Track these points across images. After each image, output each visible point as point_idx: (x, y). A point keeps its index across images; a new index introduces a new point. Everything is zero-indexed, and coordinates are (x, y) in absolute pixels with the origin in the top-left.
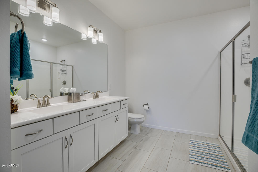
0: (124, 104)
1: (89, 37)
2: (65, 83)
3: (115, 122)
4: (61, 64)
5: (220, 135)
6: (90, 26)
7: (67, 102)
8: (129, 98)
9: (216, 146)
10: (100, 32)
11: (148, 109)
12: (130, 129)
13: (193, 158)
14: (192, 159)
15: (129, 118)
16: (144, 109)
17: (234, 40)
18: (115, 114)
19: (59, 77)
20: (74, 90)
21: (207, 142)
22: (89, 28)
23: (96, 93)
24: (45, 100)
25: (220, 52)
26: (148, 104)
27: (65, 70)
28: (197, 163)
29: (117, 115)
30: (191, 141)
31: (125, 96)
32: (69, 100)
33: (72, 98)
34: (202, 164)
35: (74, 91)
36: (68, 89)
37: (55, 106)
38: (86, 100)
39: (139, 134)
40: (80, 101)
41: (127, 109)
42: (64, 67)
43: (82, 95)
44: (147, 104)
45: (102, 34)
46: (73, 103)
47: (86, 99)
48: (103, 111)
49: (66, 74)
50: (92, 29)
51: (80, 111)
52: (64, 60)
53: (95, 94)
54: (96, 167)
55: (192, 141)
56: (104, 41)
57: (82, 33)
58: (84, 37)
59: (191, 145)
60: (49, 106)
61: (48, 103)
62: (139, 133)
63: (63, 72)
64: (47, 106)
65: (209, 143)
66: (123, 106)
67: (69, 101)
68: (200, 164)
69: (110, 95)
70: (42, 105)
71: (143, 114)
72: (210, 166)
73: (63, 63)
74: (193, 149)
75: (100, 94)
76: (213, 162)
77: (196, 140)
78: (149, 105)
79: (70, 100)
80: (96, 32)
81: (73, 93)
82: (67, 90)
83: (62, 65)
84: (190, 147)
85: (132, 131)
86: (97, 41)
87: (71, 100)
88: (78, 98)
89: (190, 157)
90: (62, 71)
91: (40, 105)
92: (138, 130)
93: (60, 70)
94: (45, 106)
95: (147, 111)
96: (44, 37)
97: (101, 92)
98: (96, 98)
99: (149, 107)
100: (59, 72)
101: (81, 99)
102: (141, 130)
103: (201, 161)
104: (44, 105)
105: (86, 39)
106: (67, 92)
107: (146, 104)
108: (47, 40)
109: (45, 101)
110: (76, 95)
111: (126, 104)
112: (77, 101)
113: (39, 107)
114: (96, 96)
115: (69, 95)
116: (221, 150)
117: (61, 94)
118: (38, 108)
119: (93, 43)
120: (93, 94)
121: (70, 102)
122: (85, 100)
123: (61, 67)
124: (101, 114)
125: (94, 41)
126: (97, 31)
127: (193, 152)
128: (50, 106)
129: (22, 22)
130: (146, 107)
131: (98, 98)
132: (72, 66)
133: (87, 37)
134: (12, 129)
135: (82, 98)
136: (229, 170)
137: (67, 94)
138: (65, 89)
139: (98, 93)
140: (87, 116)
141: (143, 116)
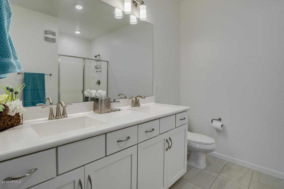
0: (181, 120)
1: (125, 13)
2: (99, 83)
3: (167, 150)
4: (95, 60)
7: (93, 112)
10: (143, 3)
11: (221, 129)
15: (188, 140)
16: (213, 128)
19: (93, 76)
23: (136, 99)
24: (59, 108)
26: (220, 120)
27: (100, 67)
29: (170, 139)
33: (98, 105)
35: (102, 95)
36: (95, 91)
37: (75, 117)
38: (120, 110)
40: (110, 110)
41: (186, 127)
42: (99, 63)
43: (114, 101)
44: (218, 119)
45: (144, 7)
46: (100, 115)
47: (120, 108)
48: (146, 132)
49: (100, 71)
51: (106, 134)
52: (99, 55)
53: (134, 100)
56: (147, 17)
58: (118, 14)
60: (64, 117)
61: (64, 113)
62: (205, 167)
63: (98, 70)
64: (62, 118)
66: (179, 123)
67: (95, 111)
69: (157, 101)
70: (55, 115)
73: (97, 58)
75: (141, 100)
78: (223, 122)
79: (96, 109)
80: (136, 5)
81: (101, 99)
82: (93, 93)
83: (97, 61)
86: (138, 18)
87: (98, 108)
88: (107, 106)
90: (96, 68)
91: (52, 116)
93: (94, 67)
94: (60, 117)
95: (217, 130)
96: (78, 29)
97: (144, 97)
98: (135, 107)
99: (222, 125)
100: (93, 70)
101: (112, 108)
102: (208, 163)
104: (58, 116)
105: (122, 17)
106: (93, 96)
107: (216, 119)
108: (80, 32)
109: (59, 110)
110: (105, 102)
111: (184, 118)
112: (106, 111)
113: (51, 119)
114: (136, 104)
115: (96, 100)
118: (49, 120)
119: (131, 23)
120: (131, 100)
122: (118, 108)
123: (95, 63)
124: (143, 136)
125: (133, 20)
126: (138, 2)
128: (67, 117)
130: (217, 124)
131: (139, 106)
132: (107, 62)
133: (123, 12)
135: (114, 106)
137: (93, 99)
138: (92, 91)
139: (138, 98)
140: (118, 141)
141: (212, 141)
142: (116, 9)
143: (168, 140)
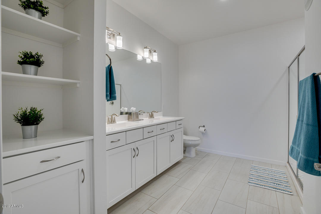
0: (179, 125)
2: (112, 103)
3: (171, 141)
5: (288, 162)
6: (146, 48)
7: (127, 121)
8: (184, 119)
9: (281, 172)
10: (155, 51)
11: (204, 132)
12: (184, 151)
13: (253, 181)
14: (251, 181)
15: (184, 140)
16: (200, 132)
17: (299, 55)
18: (171, 133)
20: (133, 109)
21: (272, 169)
22: (145, 49)
23: (152, 113)
25: (289, 68)
26: (204, 126)
28: (256, 185)
30: (252, 167)
31: (178, 116)
32: (129, 119)
34: (261, 186)
36: (127, 108)
38: (143, 120)
39: (194, 157)
40: (138, 119)
41: (182, 129)
43: (140, 114)
45: (156, 54)
46: (133, 122)
47: (143, 119)
48: (161, 129)
50: (148, 50)
51: (143, 128)
54: (154, 182)
55: (254, 167)
56: (158, 60)
57: (137, 55)
58: (139, 58)
59: (252, 170)
61: (115, 121)
64: (114, 123)
65: (273, 169)
66: (178, 127)
68: (259, 186)
69: (163, 116)
70: (110, 122)
71: (199, 137)
72: (270, 188)
74: (253, 174)
75: (154, 114)
76: (274, 186)
77: (259, 166)
78: (206, 128)
80: (151, 52)
81: (133, 113)
82: (126, 110)
84: (250, 172)
85: (187, 154)
86: (151, 60)
87: (132, 118)
88: (137, 117)
89: (249, 180)
92: (193, 153)
94: (113, 123)
95: (203, 133)
97: (157, 112)
98: (151, 118)
99: (205, 130)
102: (197, 154)
103: (261, 184)
105: (141, 60)
106: (126, 111)
107: (202, 126)
109: (112, 119)
110: (135, 115)
111: (181, 124)
112: (136, 120)
113: (109, 124)
114: (152, 116)
115: (129, 114)
116: (287, 176)
117: (122, 113)
119: (147, 63)
120: (149, 114)
121: (129, 121)
122: (142, 119)
124: (159, 132)
125: (148, 61)
127: (253, 176)
128: (116, 123)
129: (110, 59)
130: (202, 129)
131: (153, 118)
132: (120, 85)
133: (143, 57)
134: (107, 135)
135: (140, 117)
136: (291, 192)
137: (127, 113)
138: (125, 108)
139: (153, 113)
140: (148, 132)
141: (198, 139)
142: (138, 55)
143: (172, 136)
